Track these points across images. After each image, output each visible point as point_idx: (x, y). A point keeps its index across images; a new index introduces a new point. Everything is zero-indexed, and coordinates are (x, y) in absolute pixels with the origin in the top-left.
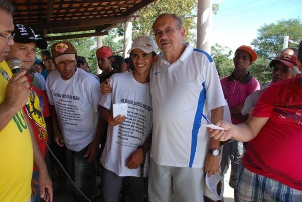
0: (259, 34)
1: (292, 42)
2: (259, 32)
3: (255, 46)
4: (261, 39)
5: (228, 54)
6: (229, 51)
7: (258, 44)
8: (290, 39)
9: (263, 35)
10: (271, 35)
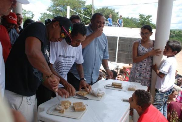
0: (52, 3)
1: (72, 10)
2: (52, 2)
3: (50, 11)
4: (53, 6)
5: (31, 16)
6: (32, 15)
7: (52, 11)
8: (70, 8)
9: (55, 4)
10: (60, 5)
